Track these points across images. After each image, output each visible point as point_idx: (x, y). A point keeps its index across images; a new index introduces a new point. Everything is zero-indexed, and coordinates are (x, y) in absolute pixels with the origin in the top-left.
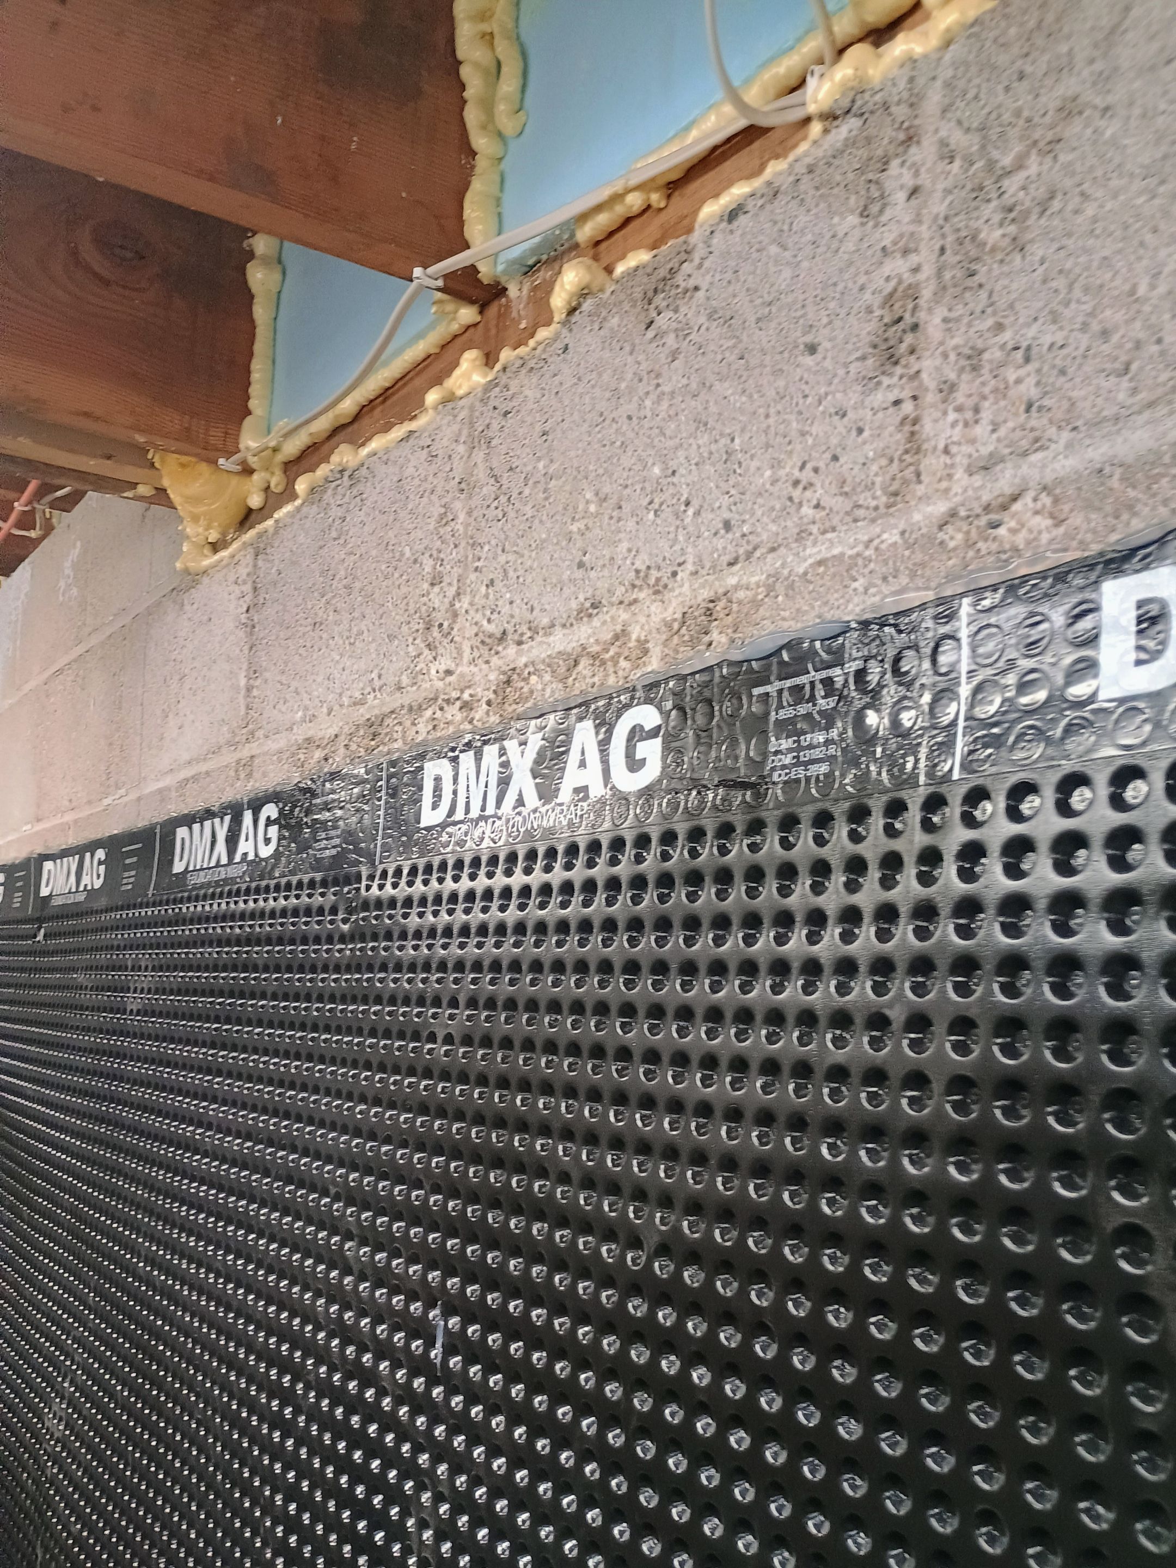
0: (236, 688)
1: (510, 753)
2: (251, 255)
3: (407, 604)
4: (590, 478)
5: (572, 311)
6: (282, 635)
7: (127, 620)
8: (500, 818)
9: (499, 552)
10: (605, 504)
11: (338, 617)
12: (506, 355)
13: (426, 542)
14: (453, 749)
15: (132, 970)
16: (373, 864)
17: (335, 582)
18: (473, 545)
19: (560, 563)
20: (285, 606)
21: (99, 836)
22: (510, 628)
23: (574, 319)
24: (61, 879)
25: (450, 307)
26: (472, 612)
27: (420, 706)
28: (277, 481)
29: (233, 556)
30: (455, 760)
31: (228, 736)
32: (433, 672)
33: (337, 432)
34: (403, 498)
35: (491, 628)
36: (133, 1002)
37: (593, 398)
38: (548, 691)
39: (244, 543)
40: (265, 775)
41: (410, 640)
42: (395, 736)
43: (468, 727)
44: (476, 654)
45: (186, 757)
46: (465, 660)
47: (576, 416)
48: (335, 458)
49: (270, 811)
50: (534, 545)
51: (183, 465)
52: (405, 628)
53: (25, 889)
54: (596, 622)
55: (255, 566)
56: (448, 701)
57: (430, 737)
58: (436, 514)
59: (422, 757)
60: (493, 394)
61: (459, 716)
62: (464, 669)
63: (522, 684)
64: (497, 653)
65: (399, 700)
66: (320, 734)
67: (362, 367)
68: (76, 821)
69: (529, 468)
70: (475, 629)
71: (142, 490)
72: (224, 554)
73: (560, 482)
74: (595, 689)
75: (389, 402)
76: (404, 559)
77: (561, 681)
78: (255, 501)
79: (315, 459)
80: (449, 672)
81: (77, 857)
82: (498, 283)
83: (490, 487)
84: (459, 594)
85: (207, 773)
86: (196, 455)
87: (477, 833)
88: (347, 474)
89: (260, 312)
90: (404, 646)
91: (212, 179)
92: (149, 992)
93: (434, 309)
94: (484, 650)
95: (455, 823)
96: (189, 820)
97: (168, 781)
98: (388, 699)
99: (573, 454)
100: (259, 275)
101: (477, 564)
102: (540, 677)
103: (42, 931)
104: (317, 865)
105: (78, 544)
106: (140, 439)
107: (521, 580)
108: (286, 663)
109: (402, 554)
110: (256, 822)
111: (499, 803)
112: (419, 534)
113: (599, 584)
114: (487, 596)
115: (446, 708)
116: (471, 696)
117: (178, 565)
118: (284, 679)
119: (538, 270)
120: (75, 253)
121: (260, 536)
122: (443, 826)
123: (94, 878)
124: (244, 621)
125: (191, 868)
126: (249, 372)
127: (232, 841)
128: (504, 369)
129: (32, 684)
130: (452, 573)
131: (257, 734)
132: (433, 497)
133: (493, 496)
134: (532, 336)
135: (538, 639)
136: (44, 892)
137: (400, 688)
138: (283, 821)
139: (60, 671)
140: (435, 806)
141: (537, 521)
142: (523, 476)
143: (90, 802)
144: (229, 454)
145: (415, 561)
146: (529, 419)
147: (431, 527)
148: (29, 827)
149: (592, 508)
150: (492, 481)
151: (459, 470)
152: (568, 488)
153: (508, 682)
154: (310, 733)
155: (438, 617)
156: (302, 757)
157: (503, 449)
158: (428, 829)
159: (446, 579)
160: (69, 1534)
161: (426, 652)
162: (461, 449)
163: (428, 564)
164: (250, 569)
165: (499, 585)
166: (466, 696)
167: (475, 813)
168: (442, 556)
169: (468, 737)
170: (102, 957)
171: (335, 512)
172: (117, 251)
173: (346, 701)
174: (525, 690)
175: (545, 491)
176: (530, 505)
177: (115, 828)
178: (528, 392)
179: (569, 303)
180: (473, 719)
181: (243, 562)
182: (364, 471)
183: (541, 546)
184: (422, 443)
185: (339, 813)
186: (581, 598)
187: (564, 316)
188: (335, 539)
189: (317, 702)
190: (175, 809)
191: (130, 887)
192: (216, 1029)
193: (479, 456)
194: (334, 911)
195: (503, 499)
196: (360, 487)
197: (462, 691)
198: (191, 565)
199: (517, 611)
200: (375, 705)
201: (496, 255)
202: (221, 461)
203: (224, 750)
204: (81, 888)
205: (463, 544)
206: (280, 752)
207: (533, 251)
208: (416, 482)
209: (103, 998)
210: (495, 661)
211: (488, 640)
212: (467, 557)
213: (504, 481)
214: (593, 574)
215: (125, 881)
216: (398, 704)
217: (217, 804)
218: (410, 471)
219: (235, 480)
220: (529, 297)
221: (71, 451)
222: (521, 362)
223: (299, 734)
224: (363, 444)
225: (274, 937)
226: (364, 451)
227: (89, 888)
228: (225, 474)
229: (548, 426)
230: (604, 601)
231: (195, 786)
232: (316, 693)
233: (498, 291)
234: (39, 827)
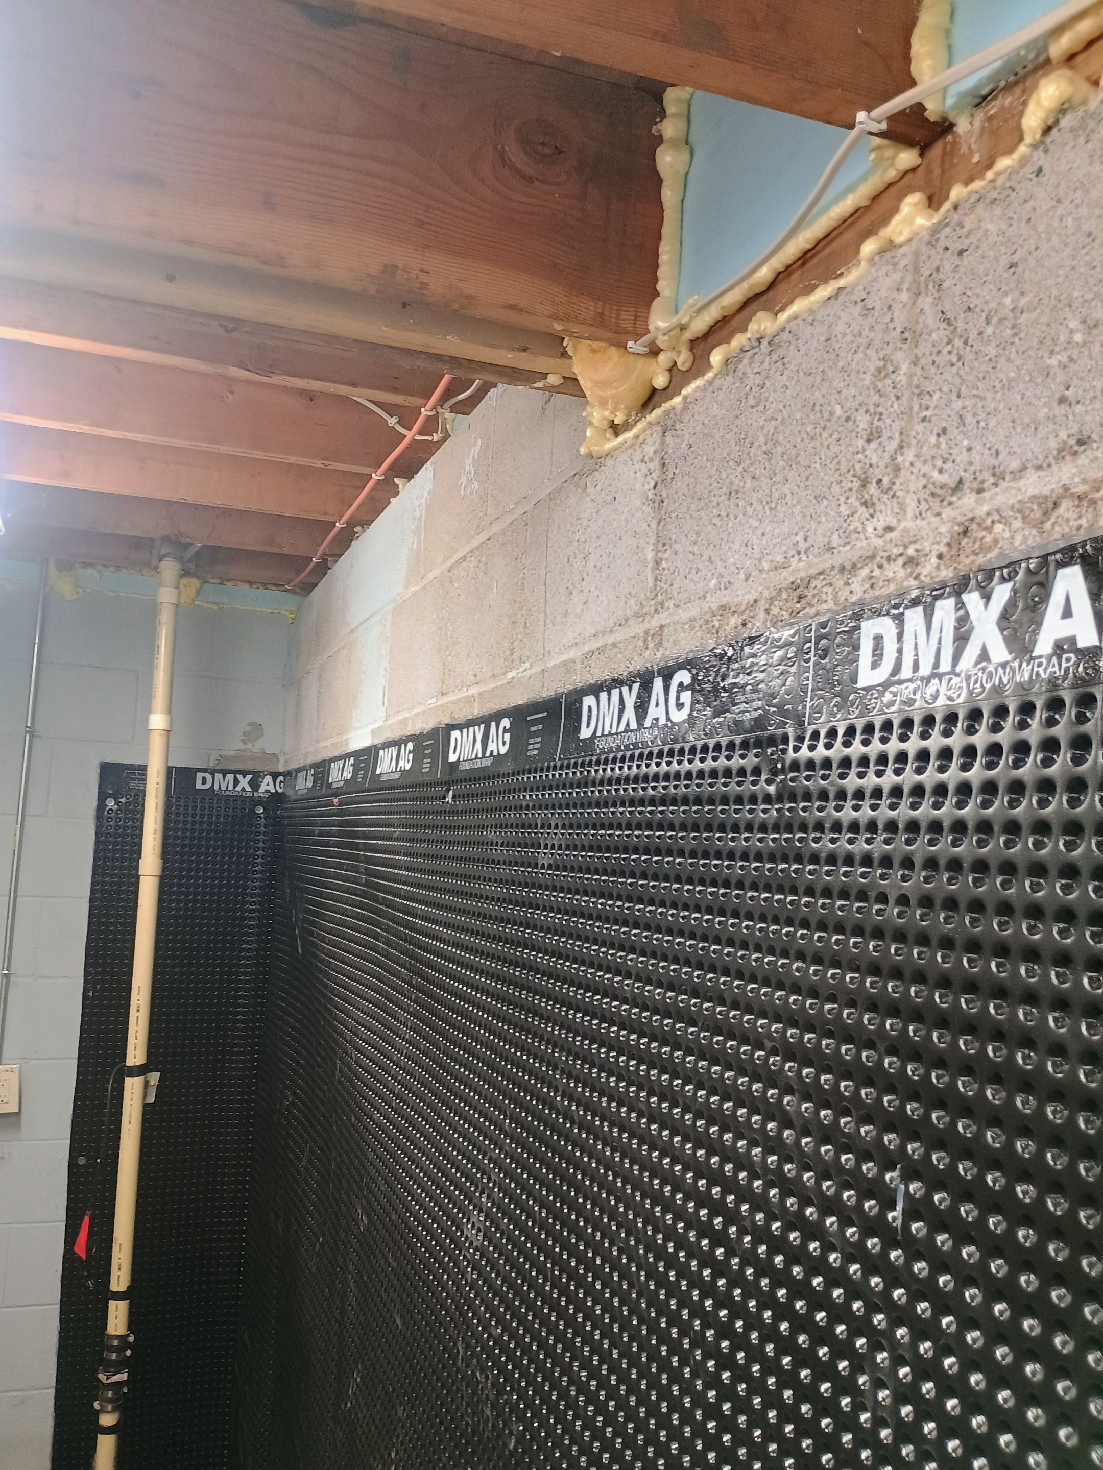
0: (645, 563)
1: (970, 608)
2: (659, 140)
3: (839, 463)
4: (1075, 305)
5: (1047, 130)
6: (693, 507)
7: (528, 507)
8: (958, 675)
9: (954, 397)
10: (1095, 332)
11: (756, 483)
12: (957, 192)
13: (860, 399)
14: (896, 607)
15: (543, 827)
16: (801, 724)
17: (753, 450)
18: (920, 394)
19: (1034, 401)
20: (696, 478)
21: (505, 706)
22: (968, 476)
23: (1048, 140)
24: (468, 747)
25: (889, 153)
26: (918, 465)
27: (854, 566)
28: (683, 359)
29: (637, 437)
30: (899, 620)
31: (635, 608)
32: (870, 529)
33: (750, 303)
34: (833, 356)
35: (944, 479)
36: (544, 857)
37: (1077, 219)
38: (1018, 539)
39: (650, 423)
40: (675, 642)
41: (842, 499)
42: (824, 597)
43: (913, 583)
44: (924, 506)
45: (591, 630)
46: (910, 513)
47: (1055, 240)
48: (753, 326)
49: (684, 677)
50: (998, 386)
51: (594, 351)
52: (836, 488)
53: (433, 756)
54: (1083, 460)
55: (662, 443)
56: (889, 559)
57: (867, 596)
58: (872, 369)
59: (858, 617)
60: (942, 235)
61: (902, 573)
62: (909, 523)
63: (984, 533)
64: (950, 504)
65: (828, 561)
66: (737, 600)
67: (788, 228)
68: (481, 694)
69: (993, 305)
70: (923, 481)
71: (553, 380)
72: (628, 435)
73: (1034, 315)
74: (1082, 532)
75: (808, 266)
76: (834, 419)
77: (1034, 526)
78: (660, 381)
79: (724, 333)
80: (889, 529)
81: (482, 726)
82: (945, 119)
83: (941, 332)
84: (901, 447)
85: (614, 645)
86: (607, 340)
87: (931, 690)
88: (765, 343)
89: (669, 195)
90: (834, 505)
91: (665, 39)
92: (560, 848)
93: (872, 156)
94: (935, 504)
95: (900, 682)
96: (595, 690)
97: (572, 654)
98: (815, 560)
99: (1050, 282)
100: (668, 159)
101: (925, 413)
102: (1008, 524)
103: (451, 793)
104: (737, 726)
105: (479, 441)
106: (558, 327)
107: (983, 424)
108: (698, 534)
109: (831, 413)
110: (667, 689)
111: (956, 658)
112: (853, 391)
113: (1088, 418)
114: (938, 446)
115: (886, 565)
116: (917, 551)
117: (583, 450)
118: (696, 549)
119: (995, 98)
120: (502, 155)
121: (667, 413)
122: (886, 685)
123: (500, 744)
124: (651, 496)
125: (599, 733)
126: (657, 256)
127: (641, 708)
128: (956, 207)
129: (436, 572)
130: (892, 427)
131: (666, 605)
132: (869, 352)
133: (945, 340)
134: (989, 166)
135: (1004, 485)
136: (453, 758)
137: (830, 549)
138: (694, 686)
139: (464, 558)
140: (875, 665)
141: (1002, 361)
142: (984, 315)
143: (494, 676)
144: (637, 336)
145: (848, 419)
146: (992, 254)
147: (867, 382)
148: (434, 700)
149: (1078, 338)
150: (944, 325)
151: (900, 318)
152: (1044, 320)
153: (965, 532)
154: (724, 601)
155: (877, 473)
156: (716, 623)
157: (959, 289)
158: (867, 689)
159: (886, 434)
160: (490, 1335)
161: (862, 510)
162: (904, 296)
163: (863, 421)
164: (657, 446)
165: (953, 433)
166: (911, 552)
167: (925, 670)
168: (880, 410)
169: (914, 594)
170: (512, 816)
171: (752, 380)
172: (540, 148)
173: (766, 566)
174: (988, 539)
175: (1014, 326)
176: (994, 344)
177: (520, 698)
178: (990, 226)
179: (1045, 122)
180: (919, 575)
181: (650, 440)
182: (785, 336)
183: (1008, 386)
184: (854, 298)
185: (761, 676)
186: (1063, 435)
187: (1038, 136)
188: (752, 407)
189: (733, 569)
190: (579, 680)
191: (536, 752)
192: (631, 884)
193: (926, 302)
194: (757, 771)
195: (958, 342)
196: (781, 352)
197: (906, 547)
198: (595, 449)
199: (976, 457)
200: (799, 569)
201: (945, 90)
202: (630, 344)
203: (631, 622)
204: (488, 754)
205: (906, 395)
206: (693, 620)
207: (990, 78)
208: (849, 338)
209: (513, 853)
210: (948, 513)
211: (938, 491)
212: (911, 408)
213: (961, 325)
214: (1079, 409)
215: (531, 747)
216: (828, 565)
217: (625, 673)
218: (841, 327)
219: (641, 363)
220: (983, 129)
221: (493, 346)
222: (978, 196)
223: (713, 602)
224: (783, 309)
225: (691, 798)
226: (783, 317)
227: (495, 753)
228: (632, 356)
229: (1016, 258)
230: (1094, 436)
231: (601, 657)
232: (732, 560)
233: (945, 127)
234: (445, 700)
